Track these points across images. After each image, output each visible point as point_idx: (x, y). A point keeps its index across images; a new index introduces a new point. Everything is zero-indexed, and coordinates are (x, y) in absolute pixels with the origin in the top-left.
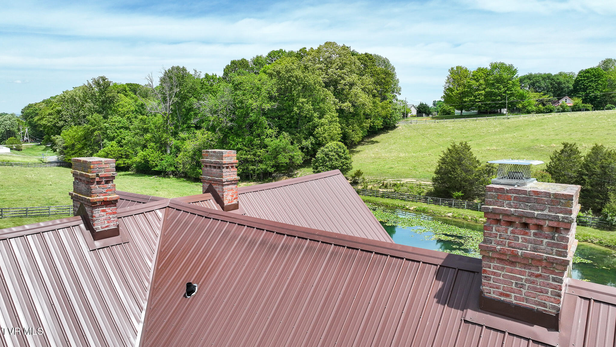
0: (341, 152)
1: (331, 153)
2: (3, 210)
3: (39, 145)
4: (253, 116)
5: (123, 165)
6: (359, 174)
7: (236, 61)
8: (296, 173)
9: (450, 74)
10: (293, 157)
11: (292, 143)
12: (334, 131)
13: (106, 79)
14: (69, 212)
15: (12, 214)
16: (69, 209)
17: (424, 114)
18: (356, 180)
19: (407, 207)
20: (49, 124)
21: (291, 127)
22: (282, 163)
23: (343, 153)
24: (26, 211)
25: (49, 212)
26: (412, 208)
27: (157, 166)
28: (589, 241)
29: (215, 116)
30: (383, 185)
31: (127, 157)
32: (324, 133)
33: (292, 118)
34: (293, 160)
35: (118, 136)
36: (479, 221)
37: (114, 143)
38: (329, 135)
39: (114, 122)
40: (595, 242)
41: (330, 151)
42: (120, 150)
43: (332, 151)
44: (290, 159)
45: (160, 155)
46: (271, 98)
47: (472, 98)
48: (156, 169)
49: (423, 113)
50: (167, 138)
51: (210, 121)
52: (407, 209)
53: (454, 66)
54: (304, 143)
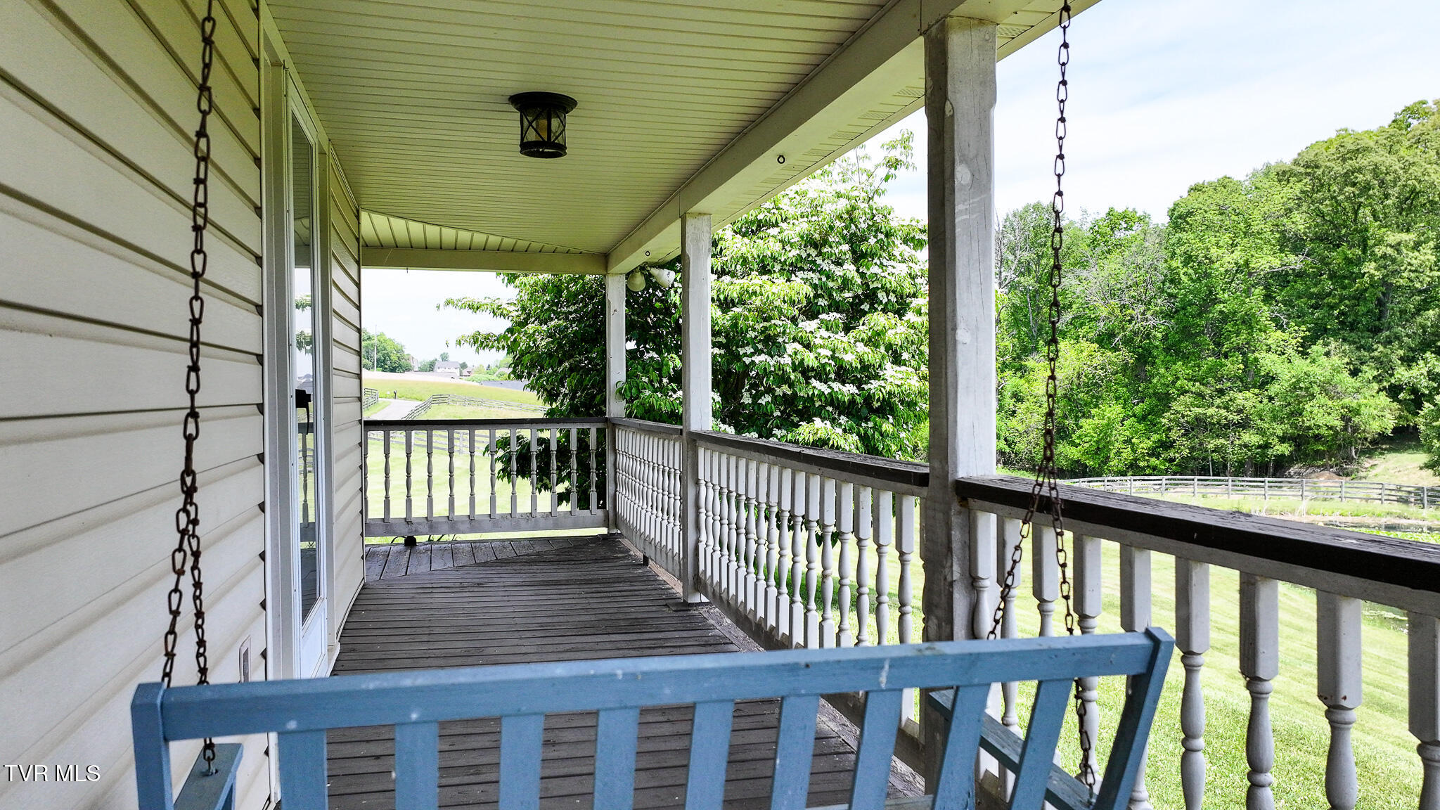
10: (1355, 412)
11: (1354, 373)
21: (1353, 327)
22: (1318, 427)
29: (1113, 302)
33: (1359, 297)
34: (1356, 419)
44: (1343, 418)
46: (1284, 243)
51: (1097, 319)
54: (1402, 374)
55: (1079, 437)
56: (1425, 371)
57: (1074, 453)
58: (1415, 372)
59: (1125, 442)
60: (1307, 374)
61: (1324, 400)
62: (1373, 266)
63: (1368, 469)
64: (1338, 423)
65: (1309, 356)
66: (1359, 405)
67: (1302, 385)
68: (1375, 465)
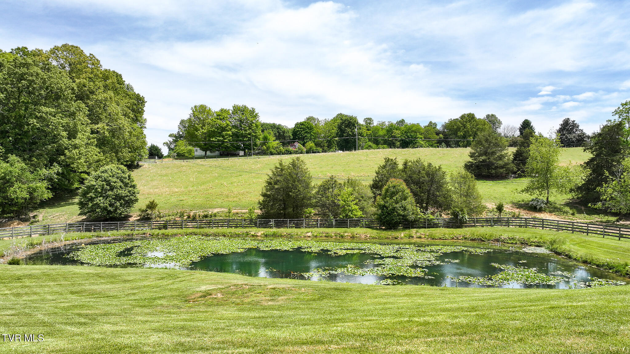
0: (125, 178)
1: (114, 180)
6: (152, 206)
8: (31, 215)
9: (192, 112)
10: (34, 190)
12: (94, 156)
17: (157, 157)
18: (148, 215)
19: (253, 233)
23: (129, 180)
26: (259, 234)
28: (455, 238)
30: (189, 217)
32: (80, 158)
34: (36, 194)
36: (346, 236)
38: (86, 162)
40: (460, 238)
41: (110, 177)
43: (113, 176)
47: (221, 138)
49: (155, 155)
52: (253, 236)
53: (198, 104)
56: (56, 171)
58: (51, 171)
60: (11, 172)
61: (20, 185)
62: (35, 121)
63: (34, 217)
64: (28, 196)
65: (8, 162)
66: (37, 187)
67: (7, 177)
68: (36, 215)
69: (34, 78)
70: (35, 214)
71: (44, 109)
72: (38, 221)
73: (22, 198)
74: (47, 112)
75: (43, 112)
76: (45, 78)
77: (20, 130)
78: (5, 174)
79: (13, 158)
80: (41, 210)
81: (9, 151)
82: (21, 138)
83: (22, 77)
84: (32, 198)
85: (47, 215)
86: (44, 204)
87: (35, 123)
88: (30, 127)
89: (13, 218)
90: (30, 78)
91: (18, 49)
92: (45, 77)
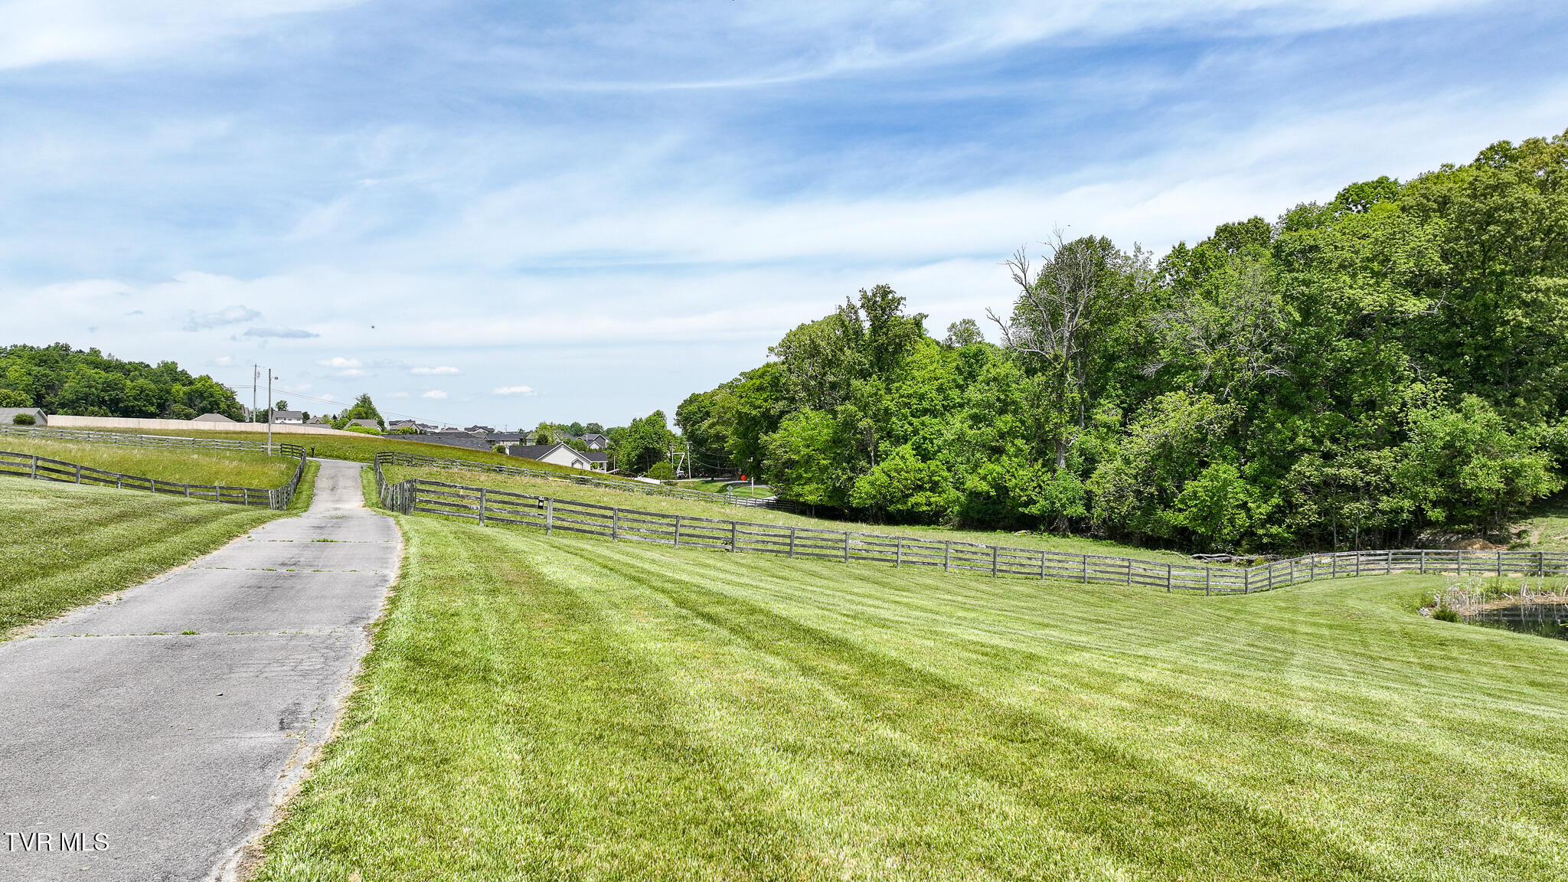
2: (738, 527)
3: (707, 482)
4: (1347, 349)
5: (925, 508)
7: (1234, 224)
8: (1514, 531)
10: (1517, 472)
11: (1512, 429)
13: (891, 292)
14: (895, 557)
15: (757, 542)
16: (897, 546)
20: (754, 413)
21: (1485, 380)
22: (1478, 490)
24: (790, 537)
25: (845, 549)
27: (1031, 502)
29: (1222, 349)
31: (935, 487)
35: (916, 432)
37: (907, 449)
39: (909, 396)
42: (919, 469)
44: (1509, 481)
45: (1040, 473)
46: (1421, 283)
48: (1034, 510)
50: (1057, 426)
51: (1202, 367)
55: (1182, 501)
57: (1180, 519)
59: (1238, 507)
60: (1464, 431)
61: (1484, 460)
62: (1519, 312)
63: (1519, 535)
64: (1502, 485)
65: (1459, 411)
66: (1522, 465)
67: (1458, 444)
68: (1525, 531)
69: (1517, 215)
70: (1523, 528)
71: (1543, 282)
72: (1528, 545)
73: (1490, 490)
74: (1548, 289)
75: (1538, 290)
76: (1543, 209)
77: (1487, 337)
78: (1454, 437)
79: (1471, 400)
80: (1537, 520)
81: (1463, 387)
82: (1489, 356)
83: (1489, 218)
84: (1512, 492)
85: (1549, 532)
86: (1542, 506)
87: (1520, 318)
88: (1508, 329)
89: (1471, 533)
90: (1508, 216)
91: (1492, 148)
92: (1543, 206)
